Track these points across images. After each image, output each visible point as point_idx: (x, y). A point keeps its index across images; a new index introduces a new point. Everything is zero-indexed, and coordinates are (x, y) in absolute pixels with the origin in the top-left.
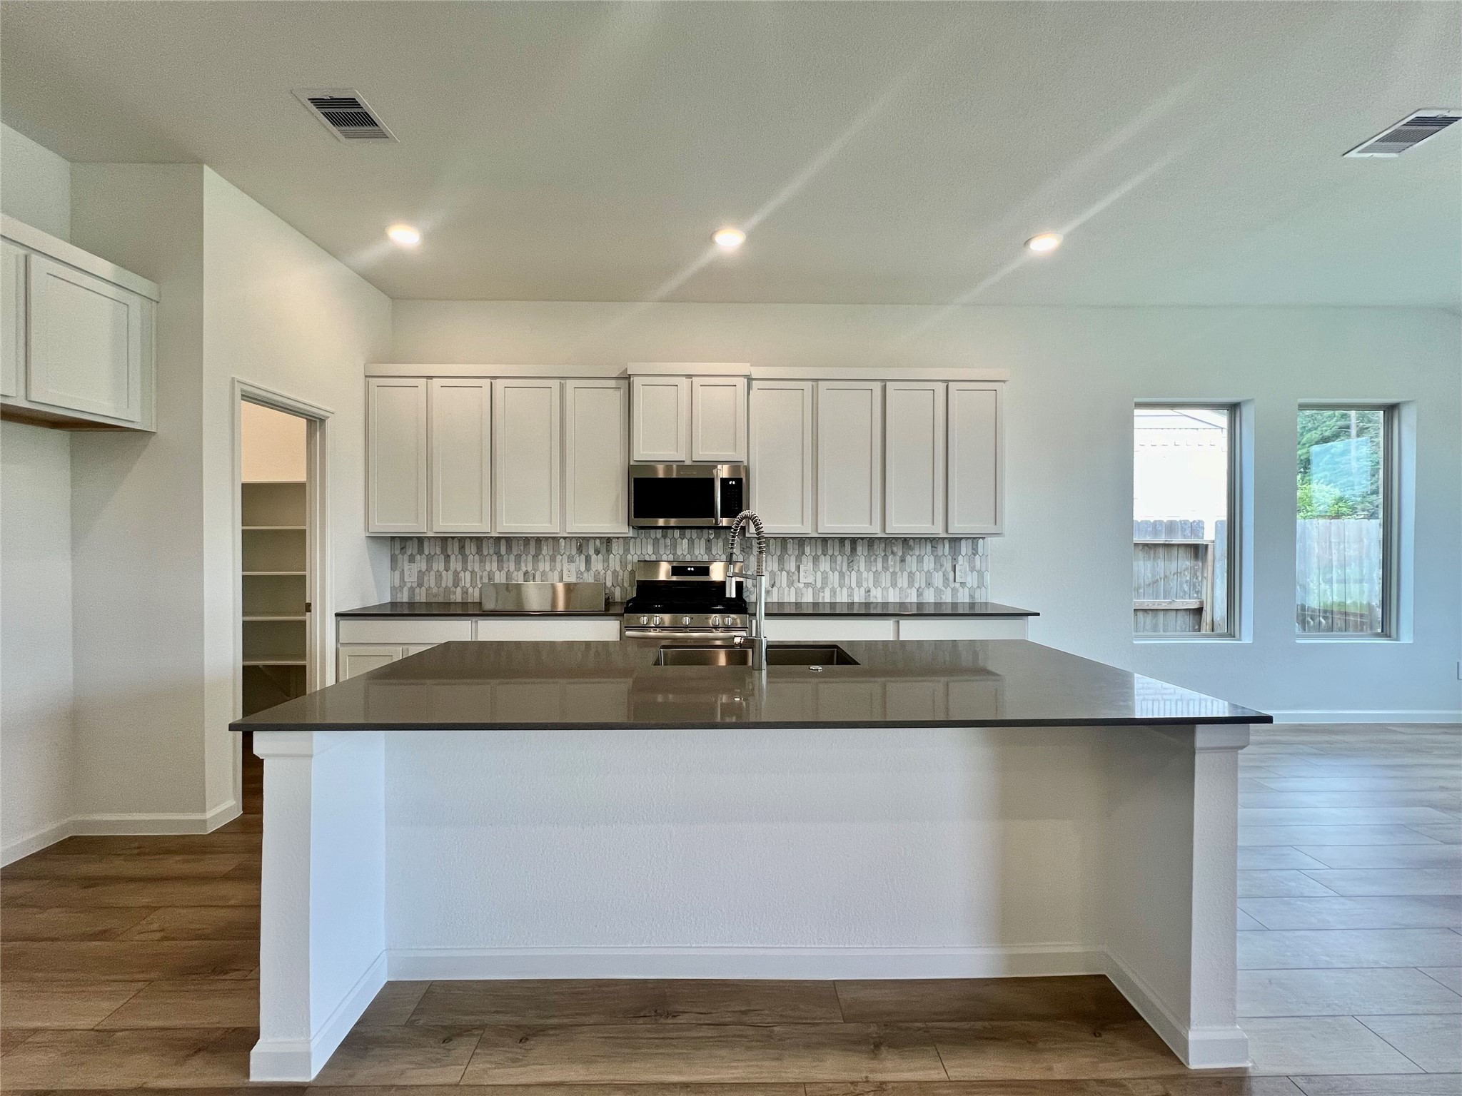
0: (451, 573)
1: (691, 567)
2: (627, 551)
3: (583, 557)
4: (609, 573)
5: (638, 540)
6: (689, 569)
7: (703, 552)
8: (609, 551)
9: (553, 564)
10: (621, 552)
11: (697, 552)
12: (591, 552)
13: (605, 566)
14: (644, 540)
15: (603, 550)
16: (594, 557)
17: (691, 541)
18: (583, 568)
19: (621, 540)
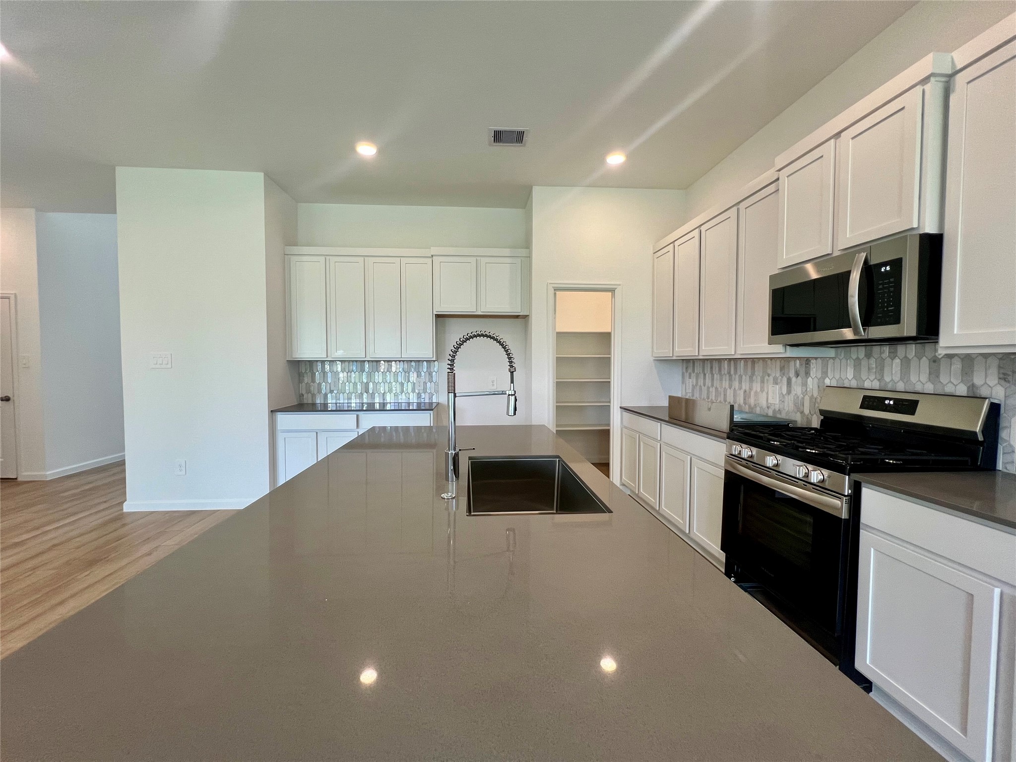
0: (706, 387)
1: (890, 399)
2: (825, 374)
3: (785, 380)
4: (807, 398)
5: (837, 360)
6: (887, 402)
7: (924, 377)
8: (807, 374)
9: (762, 384)
10: (819, 376)
11: (913, 378)
12: (792, 374)
13: (804, 391)
14: (844, 361)
15: (802, 373)
16: (794, 379)
17: (906, 362)
18: (784, 391)
19: (819, 361)
